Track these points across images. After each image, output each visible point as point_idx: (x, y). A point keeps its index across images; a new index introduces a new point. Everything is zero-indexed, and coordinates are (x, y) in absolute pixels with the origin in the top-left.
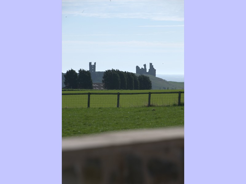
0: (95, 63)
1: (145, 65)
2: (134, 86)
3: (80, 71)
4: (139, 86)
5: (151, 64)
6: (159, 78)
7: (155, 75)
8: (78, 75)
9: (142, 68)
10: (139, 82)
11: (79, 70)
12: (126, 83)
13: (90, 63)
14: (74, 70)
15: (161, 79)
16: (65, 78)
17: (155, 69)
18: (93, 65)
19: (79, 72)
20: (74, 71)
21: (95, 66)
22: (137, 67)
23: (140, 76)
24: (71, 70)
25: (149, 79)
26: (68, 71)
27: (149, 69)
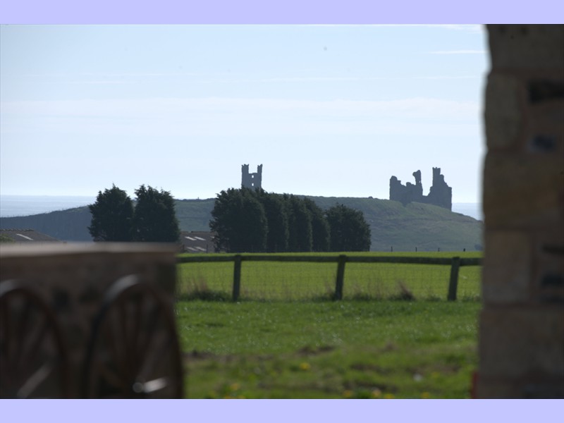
0: (260, 168)
1: (417, 175)
2: (311, 241)
3: (141, 192)
4: (328, 239)
5: (436, 171)
6: (461, 215)
7: (449, 205)
8: (134, 205)
9: (408, 184)
10: (328, 226)
11: (138, 188)
12: (287, 232)
13: (245, 168)
14: (121, 189)
15: (469, 217)
16: (91, 215)
17: (449, 186)
18: (253, 174)
19: (138, 194)
20: (123, 193)
21: (258, 176)
22: (394, 182)
23: (333, 208)
24: (111, 191)
25: (362, 219)
26: (103, 192)
27: (431, 185)
